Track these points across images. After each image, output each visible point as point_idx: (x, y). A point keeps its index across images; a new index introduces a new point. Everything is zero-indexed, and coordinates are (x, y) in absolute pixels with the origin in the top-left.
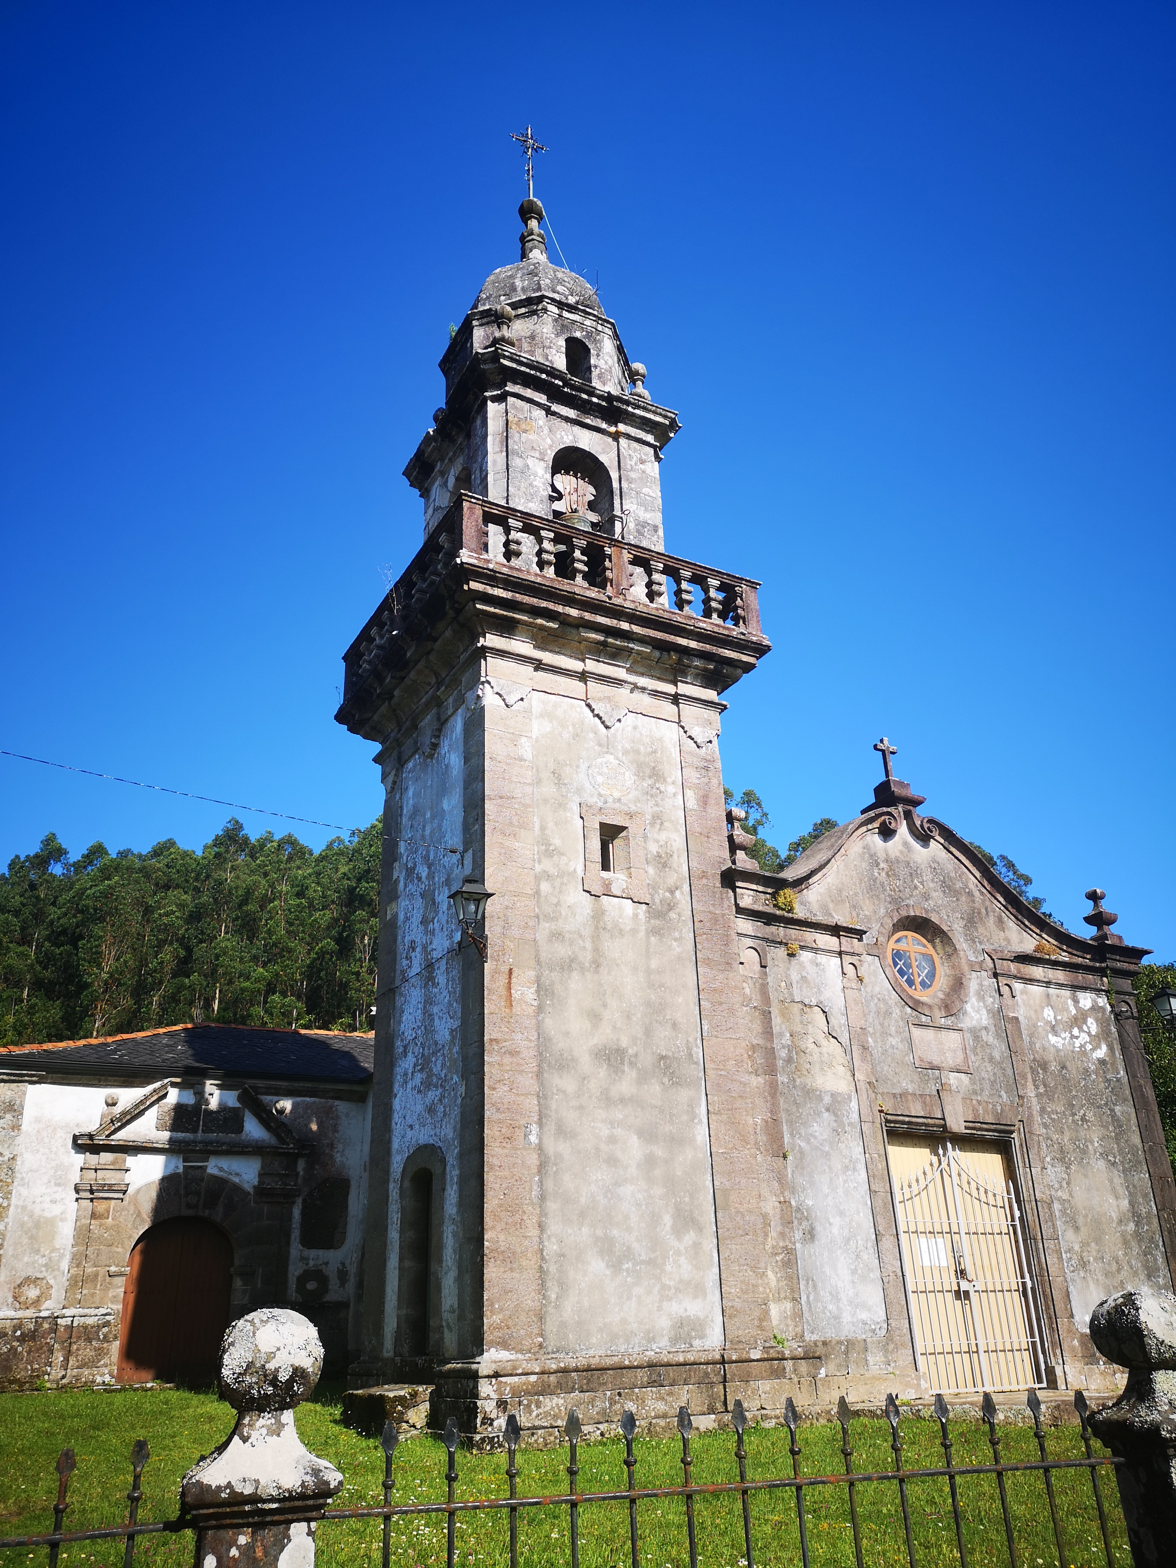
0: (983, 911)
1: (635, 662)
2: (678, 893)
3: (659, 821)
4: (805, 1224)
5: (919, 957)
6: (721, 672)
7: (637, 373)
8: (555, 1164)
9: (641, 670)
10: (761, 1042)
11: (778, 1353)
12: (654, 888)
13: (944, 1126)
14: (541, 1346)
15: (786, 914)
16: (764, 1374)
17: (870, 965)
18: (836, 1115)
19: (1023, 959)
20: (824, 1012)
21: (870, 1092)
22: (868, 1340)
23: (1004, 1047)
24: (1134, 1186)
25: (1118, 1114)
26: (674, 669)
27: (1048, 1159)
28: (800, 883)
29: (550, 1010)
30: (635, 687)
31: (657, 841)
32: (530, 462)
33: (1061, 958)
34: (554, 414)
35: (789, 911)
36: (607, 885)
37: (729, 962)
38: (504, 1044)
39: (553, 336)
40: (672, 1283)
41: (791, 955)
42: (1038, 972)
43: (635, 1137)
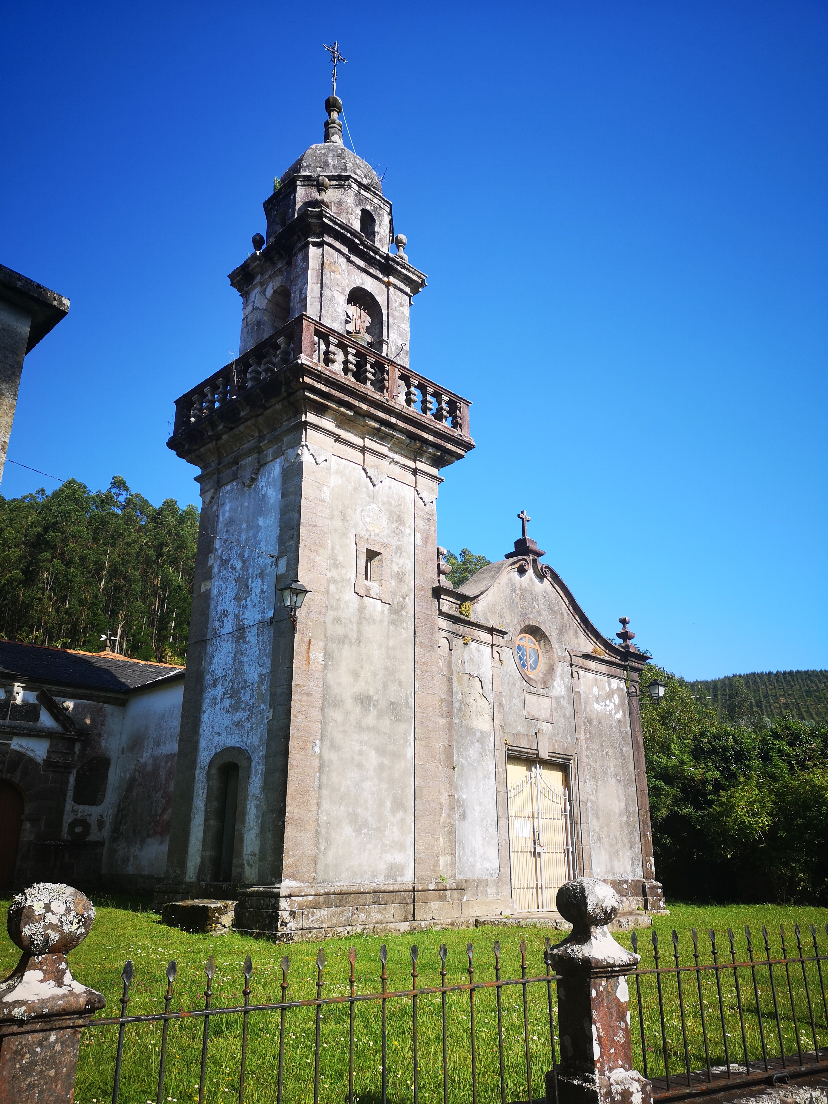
0: (568, 625)
1: (394, 444)
2: (407, 599)
3: (399, 551)
4: (461, 809)
5: (531, 650)
6: (444, 458)
7: (401, 242)
8: (328, 766)
9: (396, 449)
10: (446, 697)
11: (444, 886)
12: (394, 595)
13: (537, 754)
14: (314, 878)
15: (466, 618)
16: (435, 898)
17: (507, 654)
18: (482, 744)
19: (587, 657)
20: (480, 681)
21: (501, 731)
22: (489, 880)
23: (571, 709)
24: (628, 795)
25: (624, 752)
26: (417, 452)
27: (588, 777)
28: (473, 599)
29: (331, 668)
30: (393, 461)
31: (398, 564)
32: (336, 294)
33: (605, 658)
34: (351, 262)
35: (467, 616)
36: (368, 589)
37: (433, 646)
38: (304, 688)
39: (353, 206)
40: (388, 842)
41: (466, 644)
42: (592, 665)
43: (374, 752)
